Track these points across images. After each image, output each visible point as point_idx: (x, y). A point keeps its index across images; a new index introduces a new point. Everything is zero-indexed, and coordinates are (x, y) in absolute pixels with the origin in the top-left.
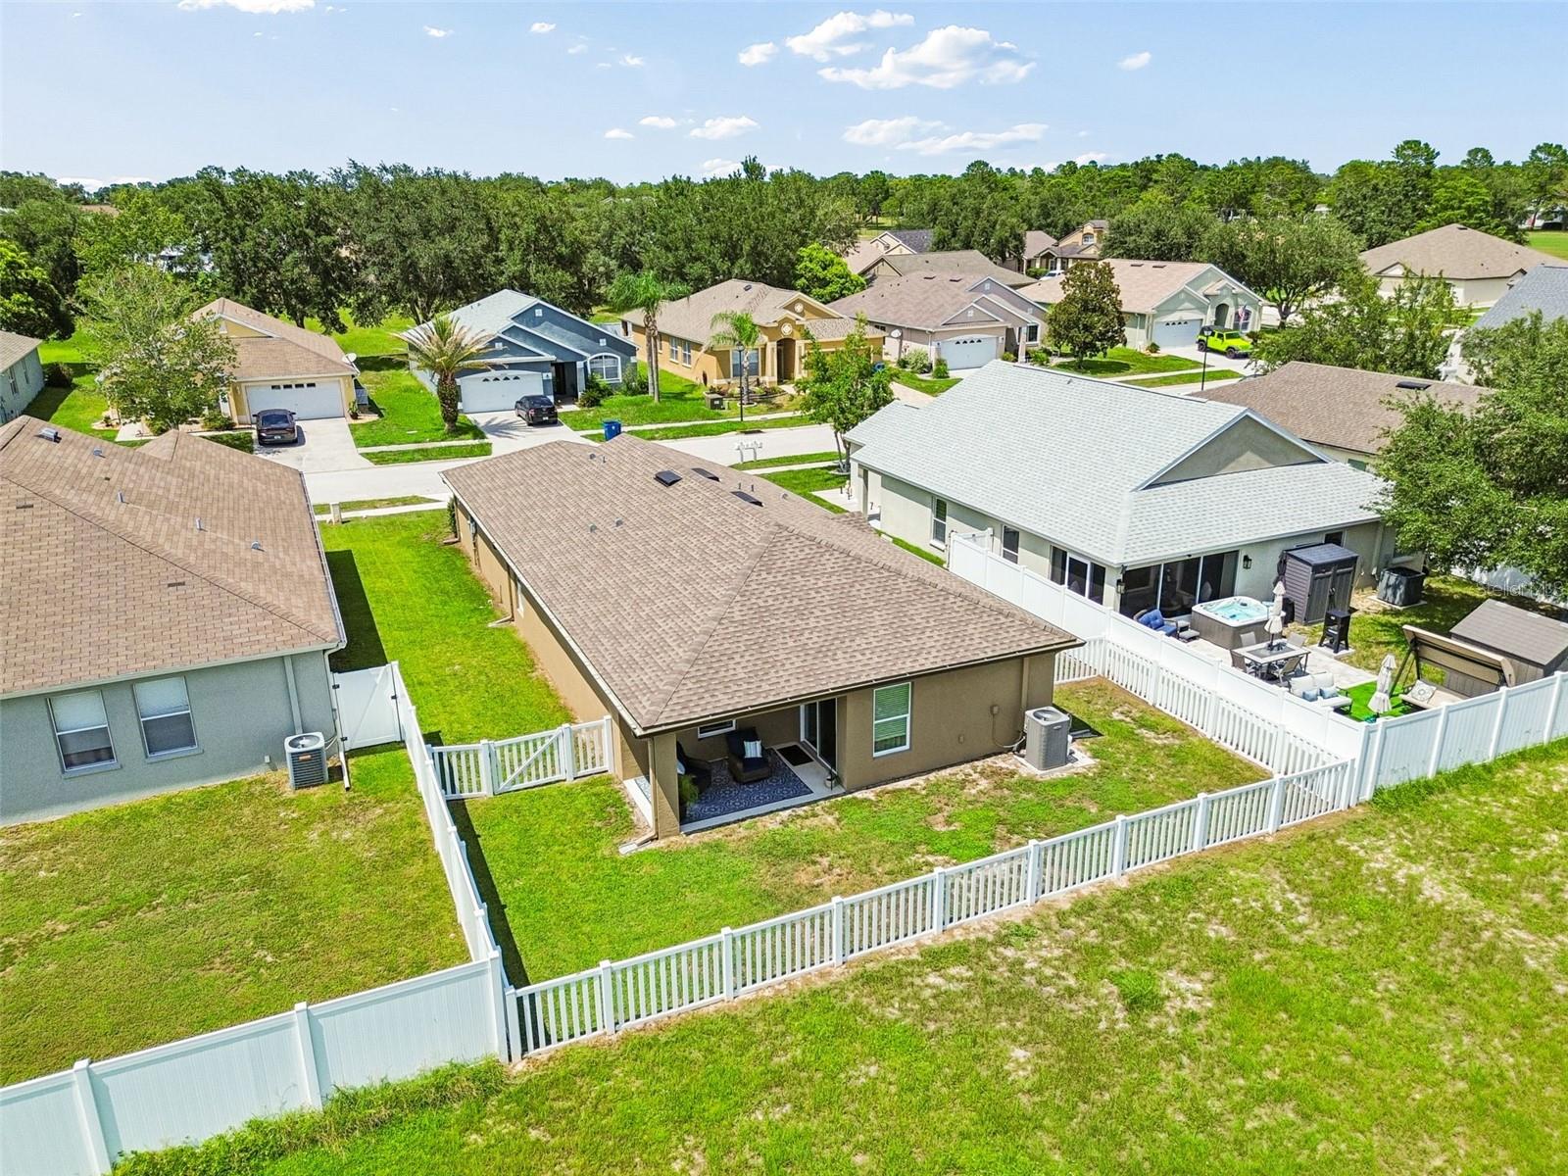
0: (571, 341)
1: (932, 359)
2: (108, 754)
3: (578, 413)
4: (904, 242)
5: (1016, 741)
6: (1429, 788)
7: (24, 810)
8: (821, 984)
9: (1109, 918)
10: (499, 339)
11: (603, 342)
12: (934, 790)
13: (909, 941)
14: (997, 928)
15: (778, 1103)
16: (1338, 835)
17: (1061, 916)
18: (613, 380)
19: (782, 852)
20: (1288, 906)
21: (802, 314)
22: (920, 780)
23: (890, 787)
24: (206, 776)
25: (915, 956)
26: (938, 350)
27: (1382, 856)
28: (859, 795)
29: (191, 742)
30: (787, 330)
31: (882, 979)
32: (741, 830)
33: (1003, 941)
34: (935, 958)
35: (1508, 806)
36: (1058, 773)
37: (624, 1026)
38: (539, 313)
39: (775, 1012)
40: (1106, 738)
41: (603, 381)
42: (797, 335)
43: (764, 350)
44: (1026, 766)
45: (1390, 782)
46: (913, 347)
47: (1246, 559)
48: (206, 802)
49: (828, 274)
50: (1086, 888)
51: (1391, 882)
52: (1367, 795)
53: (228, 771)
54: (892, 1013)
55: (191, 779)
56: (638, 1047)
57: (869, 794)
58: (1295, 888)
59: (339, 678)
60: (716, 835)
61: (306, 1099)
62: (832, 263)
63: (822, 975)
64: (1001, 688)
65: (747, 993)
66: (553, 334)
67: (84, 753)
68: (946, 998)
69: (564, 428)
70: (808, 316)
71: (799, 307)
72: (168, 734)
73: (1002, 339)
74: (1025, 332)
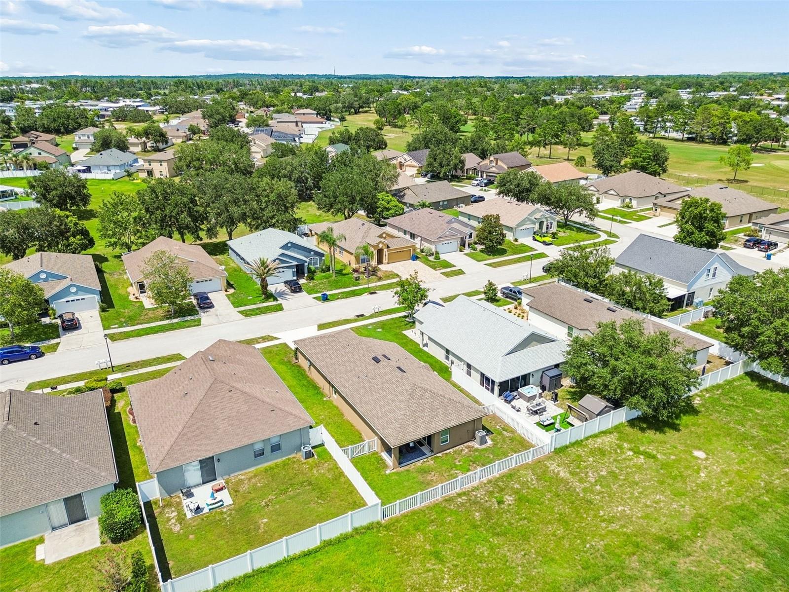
0: (301, 254)
1: (434, 250)
2: (263, 454)
3: (307, 283)
5: (473, 437)
6: (567, 447)
7: (246, 469)
8: (437, 502)
9: (494, 484)
10: (278, 259)
11: (312, 253)
12: (455, 452)
13: (453, 492)
14: (471, 488)
15: (433, 526)
16: (545, 461)
17: (485, 484)
18: (316, 266)
19: (424, 471)
20: (532, 480)
21: (385, 238)
22: (451, 450)
23: (445, 452)
24: (283, 457)
25: (455, 495)
26: (436, 247)
27: (553, 466)
28: (438, 455)
29: (280, 449)
30: (381, 246)
31: (449, 500)
32: (412, 466)
33: (473, 491)
34: (459, 495)
35: (584, 451)
36: (484, 446)
37: (401, 512)
38: (289, 245)
39: (429, 508)
40: (495, 435)
41: (314, 267)
42: (384, 247)
43: (372, 254)
44: (475, 444)
45: (558, 446)
46: (426, 245)
47: (533, 375)
49: (390, 206)
50: (490, 477)
51: (554, 472)
52: (553, 450)
53: (287, 455)
54: (452, 507)
55: (280, 458)
56: (405, 516)
57: (440, 455)
58: (534, 475)
59: (310, 430)
60: (407, 468)
61: (349, 529)
62: (391, 201)
63: (437, 500)
64: (470, 427)
65: (423, 505)
66: (294, 252)
67: (260, 454)
68: (462, 504)
69: (304, 293)
70: (387, 238)
71: (384, 235)
72: (276, 448)
73: (459, 240)
74: (468, 237)
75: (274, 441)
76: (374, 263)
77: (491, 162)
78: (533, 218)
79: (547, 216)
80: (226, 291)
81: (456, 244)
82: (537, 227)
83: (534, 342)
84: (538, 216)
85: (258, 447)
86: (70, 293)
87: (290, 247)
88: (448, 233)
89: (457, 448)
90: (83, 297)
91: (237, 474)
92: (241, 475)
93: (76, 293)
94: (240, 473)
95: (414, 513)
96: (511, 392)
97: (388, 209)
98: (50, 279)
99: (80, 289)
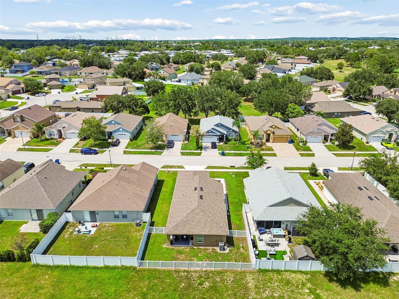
0: (225, 130)
1: (304, 140)
2: (118, 217)
3: (222, 145)
5: (217, 246)
6: (268, 271)
8: (171, 270)
9: (207, 273)
10: (210, 130)
11: (231, 130)
12: (204, 249)
13: (183, 268)
14: (194, 270)
15: (157, 280)
16: (248, 273)
17: (203, 271)
18: (232, 138)
19: (180, 252)
20: (230, 280)
22: (203, 247)
23: (199, 247)
24: (128, 222)
25: (183, 270)
26: (306, 138)
27: (249, 278)
28: (194, 247)
29: (127, 218)
30: (269, 132)
31: (177, 272)
32: (177, 248)
33: (193, 272)
34: (185, 271)
35: (277, 277)
36: (222, 252)
37: (149, 267)
38: (219, 124)
39: (164, 271)
40: (235, 248)
41: (230, 138)
42: (271, 133)
43: (263, 135)
44: (218, 249)
45: (263, 268)
46: (302, 136)
47: (283, 223)
48: (127, 225)
49: (294, 111)
50: (208, 269)
51: (246, 282)
52: (257, 269)
53: (130, 222)
54: (175, 276)
55: (127, 222)
56: (149, 270)
57: (195, 247)
58: (234, 278)
59: (143, 213)
60: (174, 247)
61: (119, 265)
62: (295, 108)
63: (172, 269)
65: (163, 268)
66: (222, 128)
67: (117, 217)
68: (182, 276)
69: (217, 150)
70: (276, 128)
71: (274, 127)
72: (125, 217)
73: (323, 137)
74: (330, 135)
75: (125, 213)
76: (264, 141)
77: (391, 92)
78: (384, 130)
79: (396, 130)
80: (184, 142)
81: (321, 138)
82: (387, 137)
83: (292, 204)
84: (389, 129)
85: (117, 213)
86: (120, 131)
87: (220, 126)
88: (315, 131)
89: (207, 247)
90: (125, 133)
91: (106, 222)
92: (107, 224)
93: (122, 131)
94: (108, 223)
95: (155, 270)
96: (266, 228)
97: (292, 113)
98: (116, 124)
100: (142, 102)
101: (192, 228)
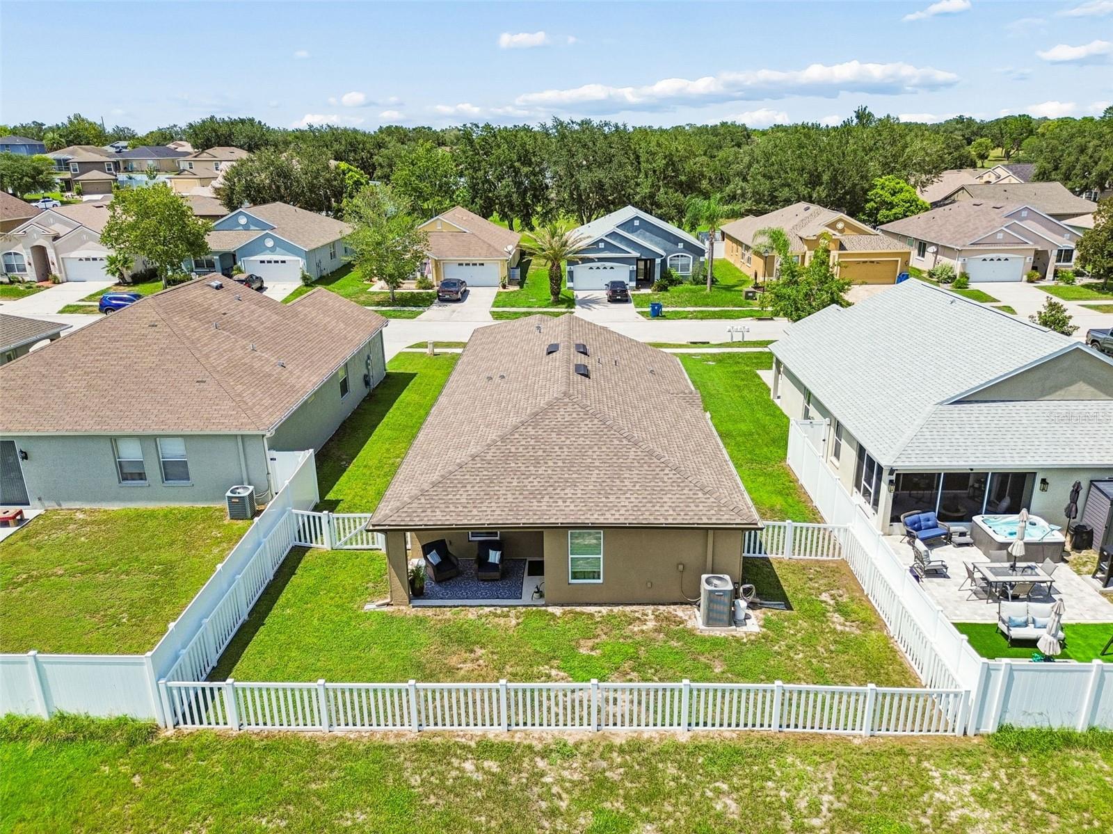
0: (657, 244)
1: (957, 272)
2: (141, 476)
3: (649, 295)
4: (1014, 173)
6: (1068, 740)
7: (102, 500)
8: (392, 741)
9: (645, 762)
10: (602, 240)
11: (681, 245)
12: (606, 620)
13: (477, 730)
14: (550, 741)
15: (282, 818)
16: (929, 757)
17: (611, 748)
18: (684, 273)
19: (463, 639)
20: (815, 809)
21: (842, 231)
22: (605, 610)
23: (578, 609)
24: (195, 501)
25: (473, 744)
26: (964, 265)
28: (550, 609)
29: (188, 479)
30: (824, 243)
32: (448, 614)
33: (545, 754)
34: (486, 749)
36: (720, 632)
37: (246, 727)
38: (637, 223)
39: (344, 750)
40: (794, 613)
41: (676, 274)
42: (832, 246)
43: (803, 257)
44: (694, 619)
45: (1021, 721)
46: (945, 261)
47: (1044, 481)
48: (187, 517)
49: (895, 199)
50: (649, 732)
52: (990, 727)
53: (207, 500)
54: (416, 780)
55: (188, 501)
56: (241, 745)
57: (557, 611)
58: (839, 790)
59: (274, 454)
60: (430, 612)
62: (901, 190)
63: (398, 735)
64: (692, 555)
65: (339, 731)
66: (645, 238)
67: (130, 474)
68: (464, 782)
69: (632, 305)
70: (847, 231)
71: (840, 226)
72: (174, 471)
73: (1030, 260)
74: (1053, 258)
75: (174, 450)
80: (504, 287)
81: (1023, 263)
85: (131, 452)
86: (264, 249)
87: (637, 228)
88: (1000, 236)
89: (628, 609)
91: (77, 505)
93: (272, 250)
95: (274, 745)
98: (252, 228)
99: (279, 244)
100: (358, 181)
101: (535, 495)
